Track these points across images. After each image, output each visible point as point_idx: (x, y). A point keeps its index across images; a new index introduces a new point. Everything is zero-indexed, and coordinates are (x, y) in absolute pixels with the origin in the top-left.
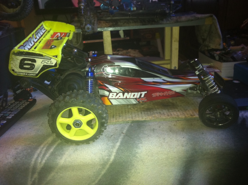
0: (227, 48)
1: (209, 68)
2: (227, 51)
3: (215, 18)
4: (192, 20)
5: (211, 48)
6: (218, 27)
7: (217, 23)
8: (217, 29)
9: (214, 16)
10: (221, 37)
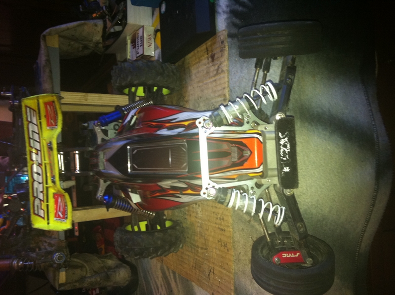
0: (102, 11)
1: (135, 44)
2: (107, 12)
3: (48, 30)
4: (51, 71)
5: (101, 39)
6: (64, 26)
7: (58, 27)
8: (68, 29)
9: (44, 33)
10: (83, 22)
